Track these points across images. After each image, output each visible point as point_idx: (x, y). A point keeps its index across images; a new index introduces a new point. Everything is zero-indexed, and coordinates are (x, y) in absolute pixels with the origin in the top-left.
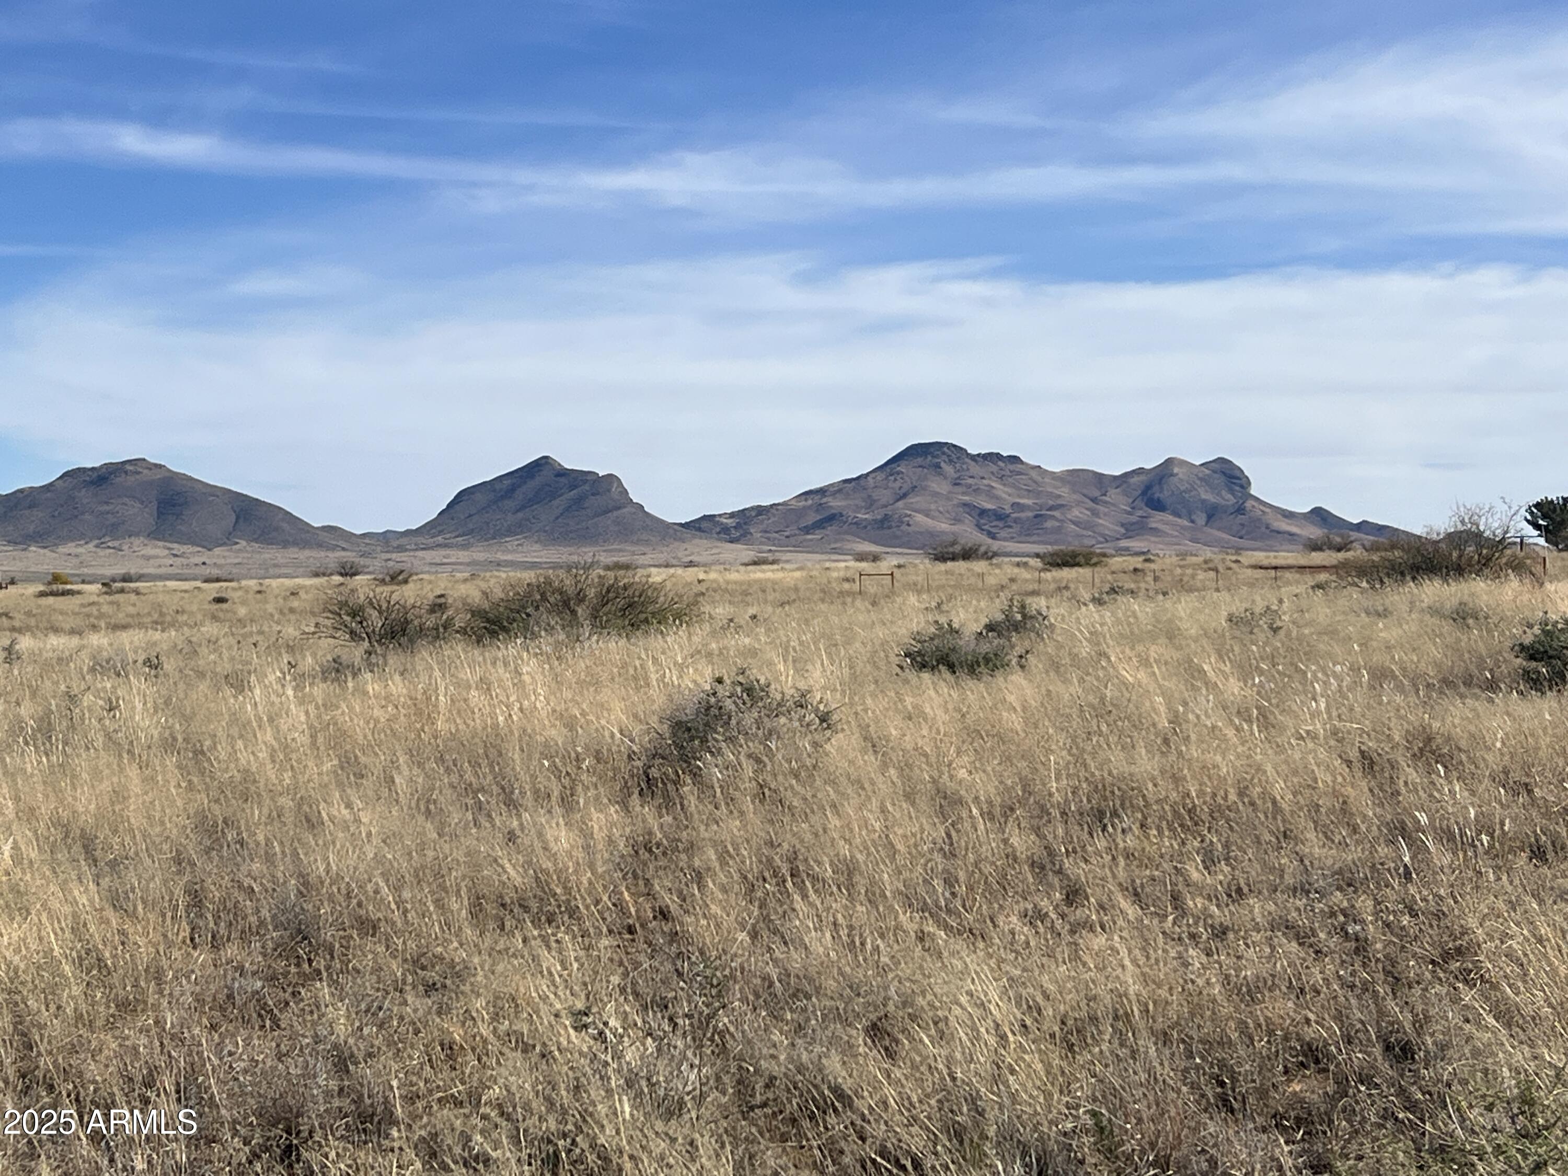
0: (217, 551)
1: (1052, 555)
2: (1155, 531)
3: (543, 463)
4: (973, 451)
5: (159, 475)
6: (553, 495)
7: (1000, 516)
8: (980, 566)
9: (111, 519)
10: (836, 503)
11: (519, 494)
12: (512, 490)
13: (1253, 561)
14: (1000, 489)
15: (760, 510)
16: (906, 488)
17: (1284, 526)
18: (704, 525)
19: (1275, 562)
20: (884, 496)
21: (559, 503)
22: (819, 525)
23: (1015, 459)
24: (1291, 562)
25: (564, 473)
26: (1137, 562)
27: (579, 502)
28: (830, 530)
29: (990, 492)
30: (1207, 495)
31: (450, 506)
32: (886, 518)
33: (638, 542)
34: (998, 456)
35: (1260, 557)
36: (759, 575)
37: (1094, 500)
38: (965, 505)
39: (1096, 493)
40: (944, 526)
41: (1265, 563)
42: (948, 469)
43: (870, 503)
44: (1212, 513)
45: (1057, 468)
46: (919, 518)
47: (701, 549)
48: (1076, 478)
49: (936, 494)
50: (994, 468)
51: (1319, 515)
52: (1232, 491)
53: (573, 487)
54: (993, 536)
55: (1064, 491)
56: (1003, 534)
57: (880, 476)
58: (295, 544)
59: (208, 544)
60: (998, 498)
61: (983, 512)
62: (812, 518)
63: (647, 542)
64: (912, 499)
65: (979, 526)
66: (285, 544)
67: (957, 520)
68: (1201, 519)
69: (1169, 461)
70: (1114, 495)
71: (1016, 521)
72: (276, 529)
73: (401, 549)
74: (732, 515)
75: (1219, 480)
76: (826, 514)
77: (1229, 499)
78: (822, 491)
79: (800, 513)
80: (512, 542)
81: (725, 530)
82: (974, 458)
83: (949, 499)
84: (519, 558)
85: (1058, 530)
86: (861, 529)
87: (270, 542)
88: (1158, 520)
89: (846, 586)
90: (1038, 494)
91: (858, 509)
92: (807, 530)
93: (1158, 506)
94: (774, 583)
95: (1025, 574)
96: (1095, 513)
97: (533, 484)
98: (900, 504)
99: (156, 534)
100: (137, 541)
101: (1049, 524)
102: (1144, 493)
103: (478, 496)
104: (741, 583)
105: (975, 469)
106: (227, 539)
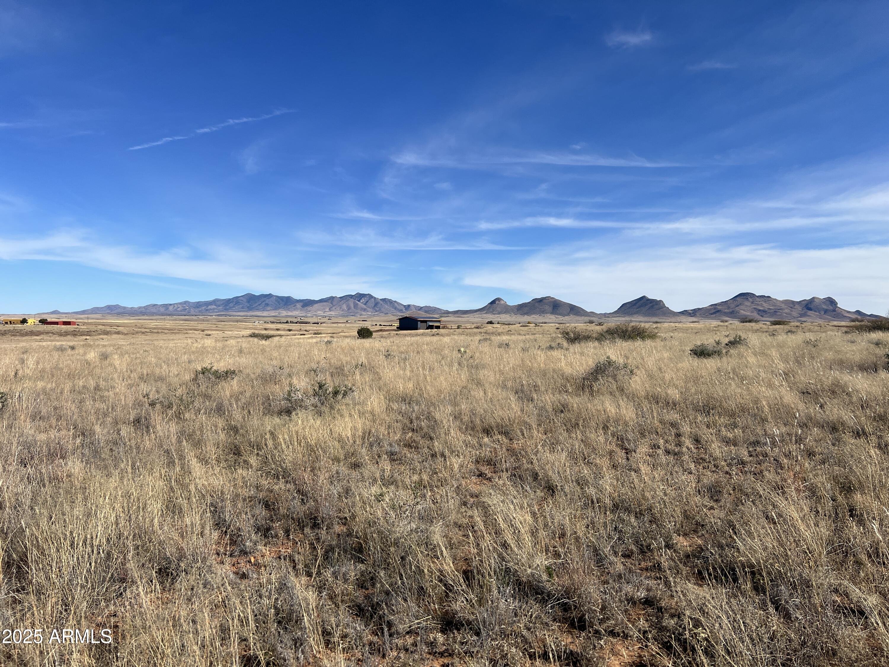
0: (566, 317)
1: (774, 321)
2: (809, 316)
3: (643, 297)
4: (757, 295)
5: (553, 300)
6: (646, 305)
7: (764, 311)
8: (753, 324)
9: (543, 310)
10: (719, 308)
11: (637, 305)
12: (636, 304)
13: (833, 324)
14: (765, 305)
15: (699, 309)
16: (738, 304)
17: (847, 315)
18: (684, 312)
19: (839, 325)
20: (733, 306)
21: (647, 307)
22: (715, 313)
23: (769, 297)
24: (844, 325)
25: (649, 300)
26: (798, 324)
27: (652, 307)
28: (717, 314)
29: (761, 305)
30: (825, 307)
31: (621, 307)
32: (733, 311)
33: (667, 316)
34: (764, 296)
35: (835, 323)
36: (692, 325)
37: (791, 308)
38: (755, 308)
39: (792, 306)
40: (749, 314)
41: (837, 325)
42: (751, 300)
43: (729, 308)
44: (826, 311)
45: (781, 299)
46: (742, 311)
47: (683, 318)
48: (787, 302)
49: (747, 306)
50: (763, 299)
51: (858, 312)
52: (832, 306)
53: (651, 303)
54: (762, 316)
55: (783, 306)
56: (765, 316)
57: (731, 301)
58: (583, 316)
59: (564, 315)
60: (763, 307)
61: (760, 310)
62: (713, 311)
63: (669, 317)
64: (741, 307)
65: (758, 314)
66: (581, 316)
67: (752, 312)
68: (823, 313)
69: (813, 298)
70: (797, 306)
71: (769, 313)
72: (579, 312)
73: (608, 317)
74: (692, 310)
75: (828, 303)
76: (717, 310)
77: (831, 308)
78: (716, 305)
79: (710, 310)
80: (635, 316)
81: (690, 314)
82: (758, 297)
83: (750, 307)
84: (637, 320)
85: (780, 315)
86: (726, 314)
87: (578, 315)
88: (810, 313)
89: (715, 328)
90: (775, 306)
91: (725, 309)
92: (711, 314)
93: (810, 309)
94: (696, 327)
95: (764, 326)
96: (791, 311)
97: (641, 302)
98: (737, 308)
99: (552, 313)
100: (548, 315)
101: (778, 313)
102: (806, 306)
103: (628, 305)
104: (686, 327)
105: (758, 299)
106: (568, 314)
